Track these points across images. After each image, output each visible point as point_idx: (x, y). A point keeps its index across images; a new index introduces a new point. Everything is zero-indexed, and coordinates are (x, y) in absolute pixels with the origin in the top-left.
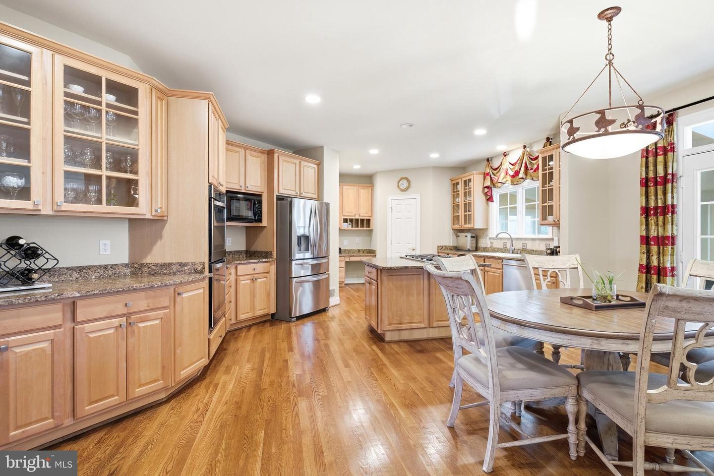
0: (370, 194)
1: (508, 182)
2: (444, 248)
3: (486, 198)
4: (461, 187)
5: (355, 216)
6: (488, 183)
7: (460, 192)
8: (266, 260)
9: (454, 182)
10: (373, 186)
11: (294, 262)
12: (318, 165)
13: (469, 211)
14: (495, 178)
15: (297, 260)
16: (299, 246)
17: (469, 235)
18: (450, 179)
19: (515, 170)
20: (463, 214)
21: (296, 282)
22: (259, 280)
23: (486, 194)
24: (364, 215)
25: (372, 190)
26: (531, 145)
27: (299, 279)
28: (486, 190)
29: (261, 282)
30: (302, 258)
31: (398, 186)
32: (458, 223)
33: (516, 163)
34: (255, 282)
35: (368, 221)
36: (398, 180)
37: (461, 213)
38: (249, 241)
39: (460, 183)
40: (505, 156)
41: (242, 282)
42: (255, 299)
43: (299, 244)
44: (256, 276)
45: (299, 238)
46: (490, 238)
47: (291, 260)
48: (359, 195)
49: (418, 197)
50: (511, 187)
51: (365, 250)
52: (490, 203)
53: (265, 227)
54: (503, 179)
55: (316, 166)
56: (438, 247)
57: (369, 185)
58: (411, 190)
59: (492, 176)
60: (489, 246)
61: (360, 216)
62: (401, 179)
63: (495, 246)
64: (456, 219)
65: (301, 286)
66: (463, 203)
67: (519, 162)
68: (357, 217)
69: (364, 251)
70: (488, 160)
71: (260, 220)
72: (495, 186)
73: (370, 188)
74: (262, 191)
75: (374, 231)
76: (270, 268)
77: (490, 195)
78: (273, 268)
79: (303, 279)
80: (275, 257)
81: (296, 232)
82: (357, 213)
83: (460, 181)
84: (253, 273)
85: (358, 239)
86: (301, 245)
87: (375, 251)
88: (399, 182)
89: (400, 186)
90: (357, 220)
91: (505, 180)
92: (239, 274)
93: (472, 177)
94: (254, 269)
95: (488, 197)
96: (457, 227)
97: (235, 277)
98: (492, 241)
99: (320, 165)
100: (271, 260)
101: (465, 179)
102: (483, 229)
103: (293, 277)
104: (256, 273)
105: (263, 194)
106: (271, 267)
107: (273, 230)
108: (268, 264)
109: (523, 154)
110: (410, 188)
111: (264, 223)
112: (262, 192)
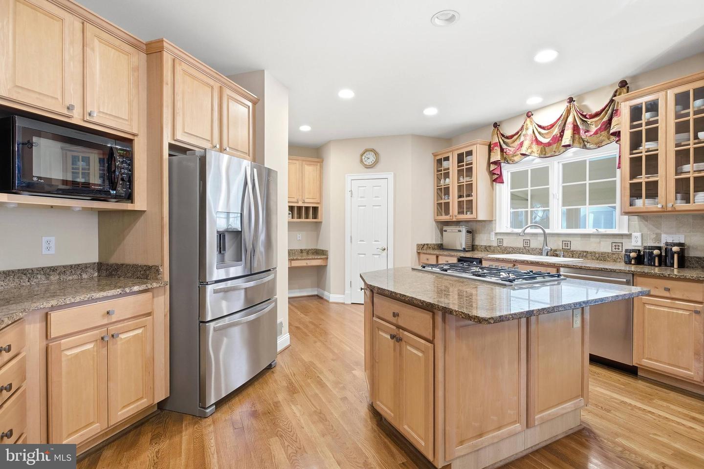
0: (318, 172)
1: (533, 154)
2: (426, 247)
3: (491, 178)
4: (452, 165)
5: (298, 202)
6: (496, 156)
7: (451, 171)
8: (143, 287)
9: (439, 157)
10: (322, 161)
11: (210, 289)
12: (255, 103)
13: (468, 196)
14: (510, 150)
15: (217, 282)
16: (220, 252)
17: (464, 230)
18: (432, 154)
19: (554, 134)
20: (456, 200)
21: (215, 330)
22: (123, 336)
23: (492, 173)
24: (309, 202)
25: (321, 167)
26: (581, 97)
27: (221, 323)
28: (493, 167)
29: (128, 341)
30: (224, 277)
31: (361, 161)
32: (447, 212)
33: (552, 126)
34: (110, 344)
35: (315, 209)
36: (361, 151)
37: (453, 199)
38: (106, 243)
39: (451, 159)
40: (529, 116)
41: (69, 353)
42: (111, 385)
43: (221, 248)
44: (112, 329)
45: (221, 236)
46: (496, 234)
47: (203, 283)
48: (302, 171)
49: (390, 176)
50: (538, 160)
51: (309, 250)
52: (498, 186)
53: (142, 212)
54: (527, 149)
55: (250, 104)
56: (418, 245)
57: (316, 160)
58: (379, 166)
59: (504, 146)
60: (495, 244)
61: (304, 202)
62: (366, 151)
63: (505, 245)
64: (443, 208)
65: (226, 336)
66: (456, 185)
67: (560, 122)
68: (300, 204)
69: (308, 252)
70: (496, 125)
71: (130, 197)
72: (507, 161)
73: (319, 164)
74: (135, 131)
75: (323, 225)
76: (152, 303)
77: (499, 173)
78: (161, 303)
79: (227, 321)
80: (167, 278)
81: (214, 222)
82: (301, 197)
83: (450, 155)
84: (105, 321)
85: (300, 235)
86: (224, 250)
87: (327, 251)
88: (362, 155)
89: (364, 160)
90: (300, 208)
91: (529, 151)
92: (54, 333)
93: (474, 148)
94: (108, 313)
95: (496, 176)
96: (444, 218)
97: (45, 343)
98: (499, 237)
99: (258, 105)
100: (155, 285)
101: (460, 152)
102: (485, 221)
103: (209, 319)
104: (114, 320)
105: (136, 139)
106: (155, 299)
107: (162, 218)
108: (148, 295)
109: (568, 112)
110: (379, 163)
111: (140, 202)
112: (134, 135)
